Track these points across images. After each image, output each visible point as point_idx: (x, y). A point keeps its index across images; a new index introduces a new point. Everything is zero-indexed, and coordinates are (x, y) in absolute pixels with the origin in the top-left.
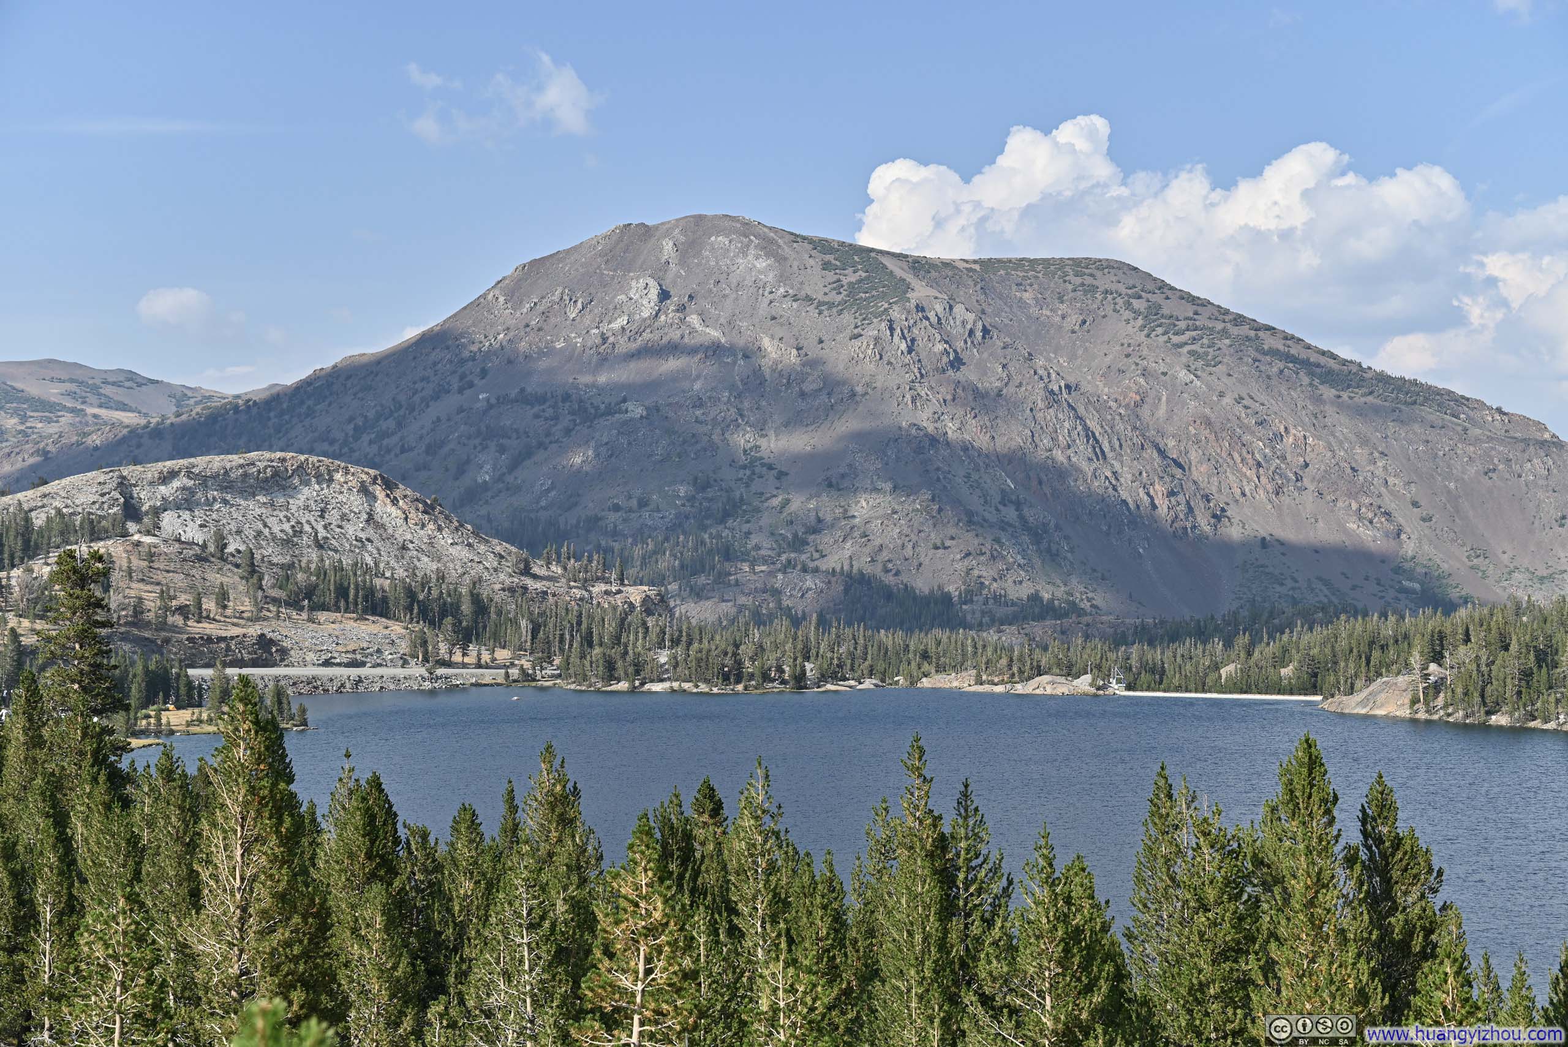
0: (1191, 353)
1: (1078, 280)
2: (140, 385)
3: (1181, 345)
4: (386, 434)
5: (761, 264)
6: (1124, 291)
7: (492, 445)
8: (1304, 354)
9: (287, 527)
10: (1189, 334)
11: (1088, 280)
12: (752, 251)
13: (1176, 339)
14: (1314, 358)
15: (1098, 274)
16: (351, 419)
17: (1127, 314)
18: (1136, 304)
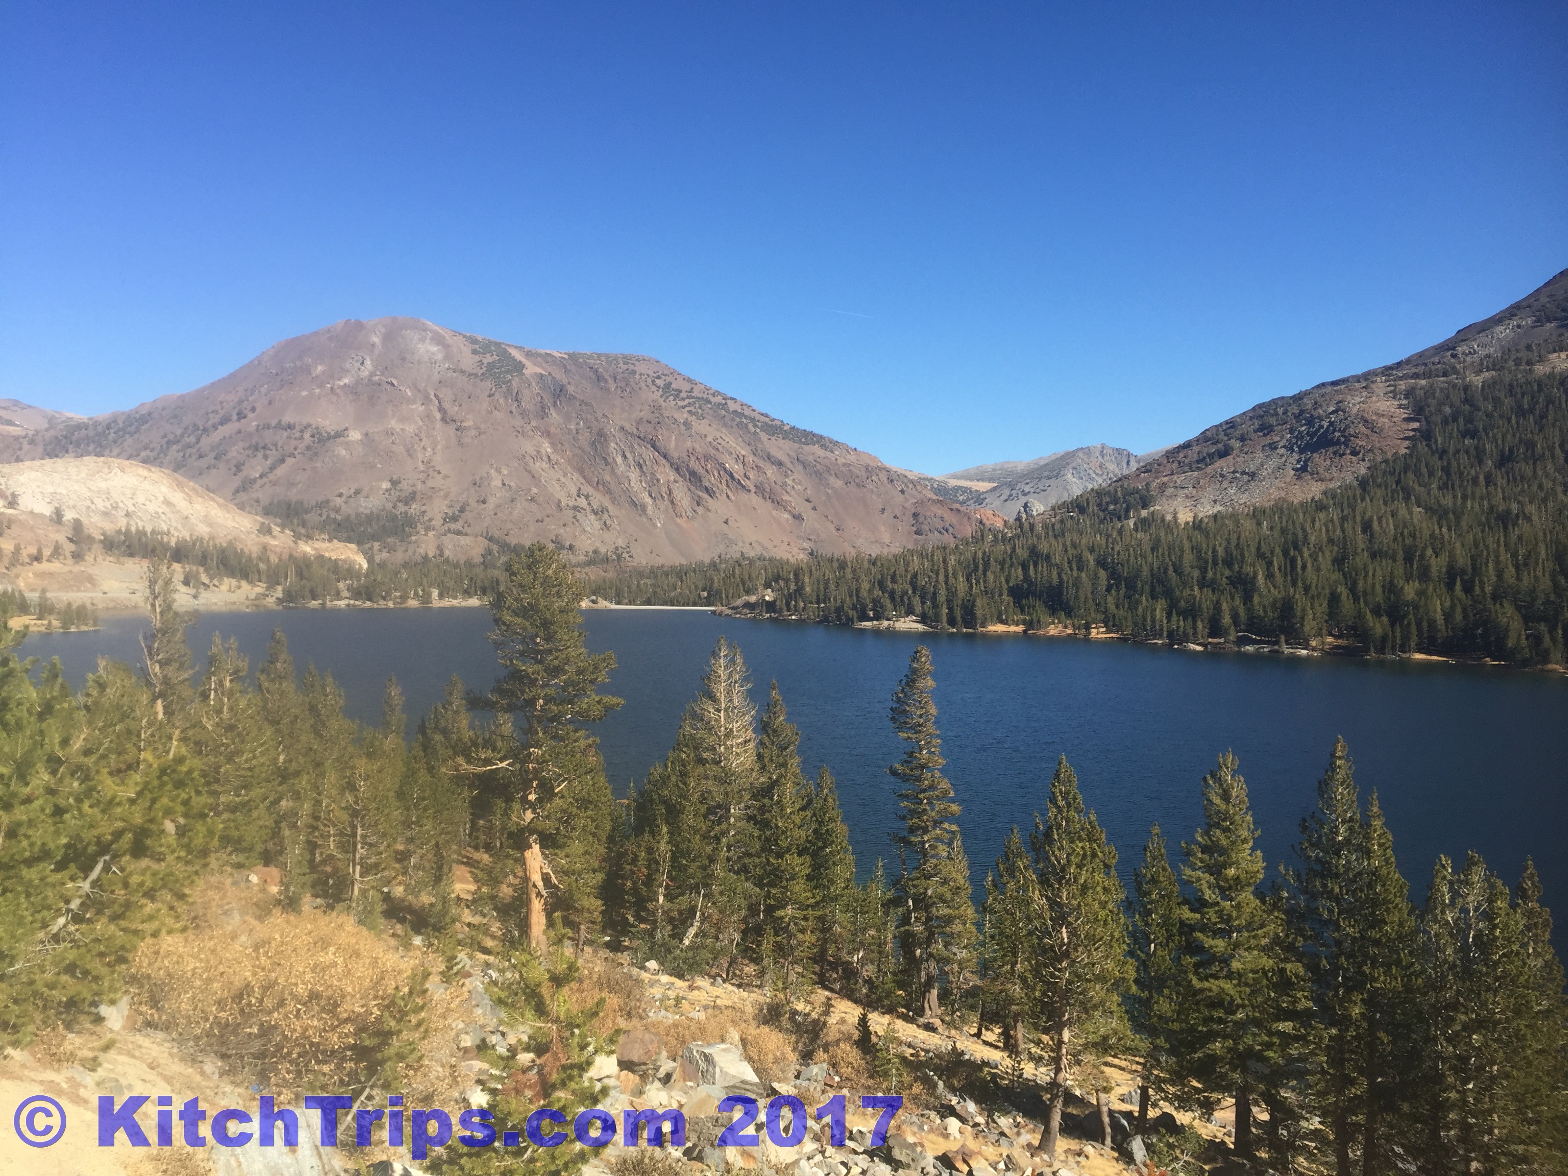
0: (689, 412)
1: (626, 367)
2: (23, 409)
3: (683, 407)
4: (189, 446)
5: (434, 349)
6: (651, 374)
7: (260, 455)
8: (753, 415)
9: (108, 505)
10: (687, 401)
11: (631, 367)
12: (428, 341)
13: (681, 403)
14: (758, 417)
15: (637, 363)
16: (165, 436)
17: (654, 388)
18: (658, 382)
